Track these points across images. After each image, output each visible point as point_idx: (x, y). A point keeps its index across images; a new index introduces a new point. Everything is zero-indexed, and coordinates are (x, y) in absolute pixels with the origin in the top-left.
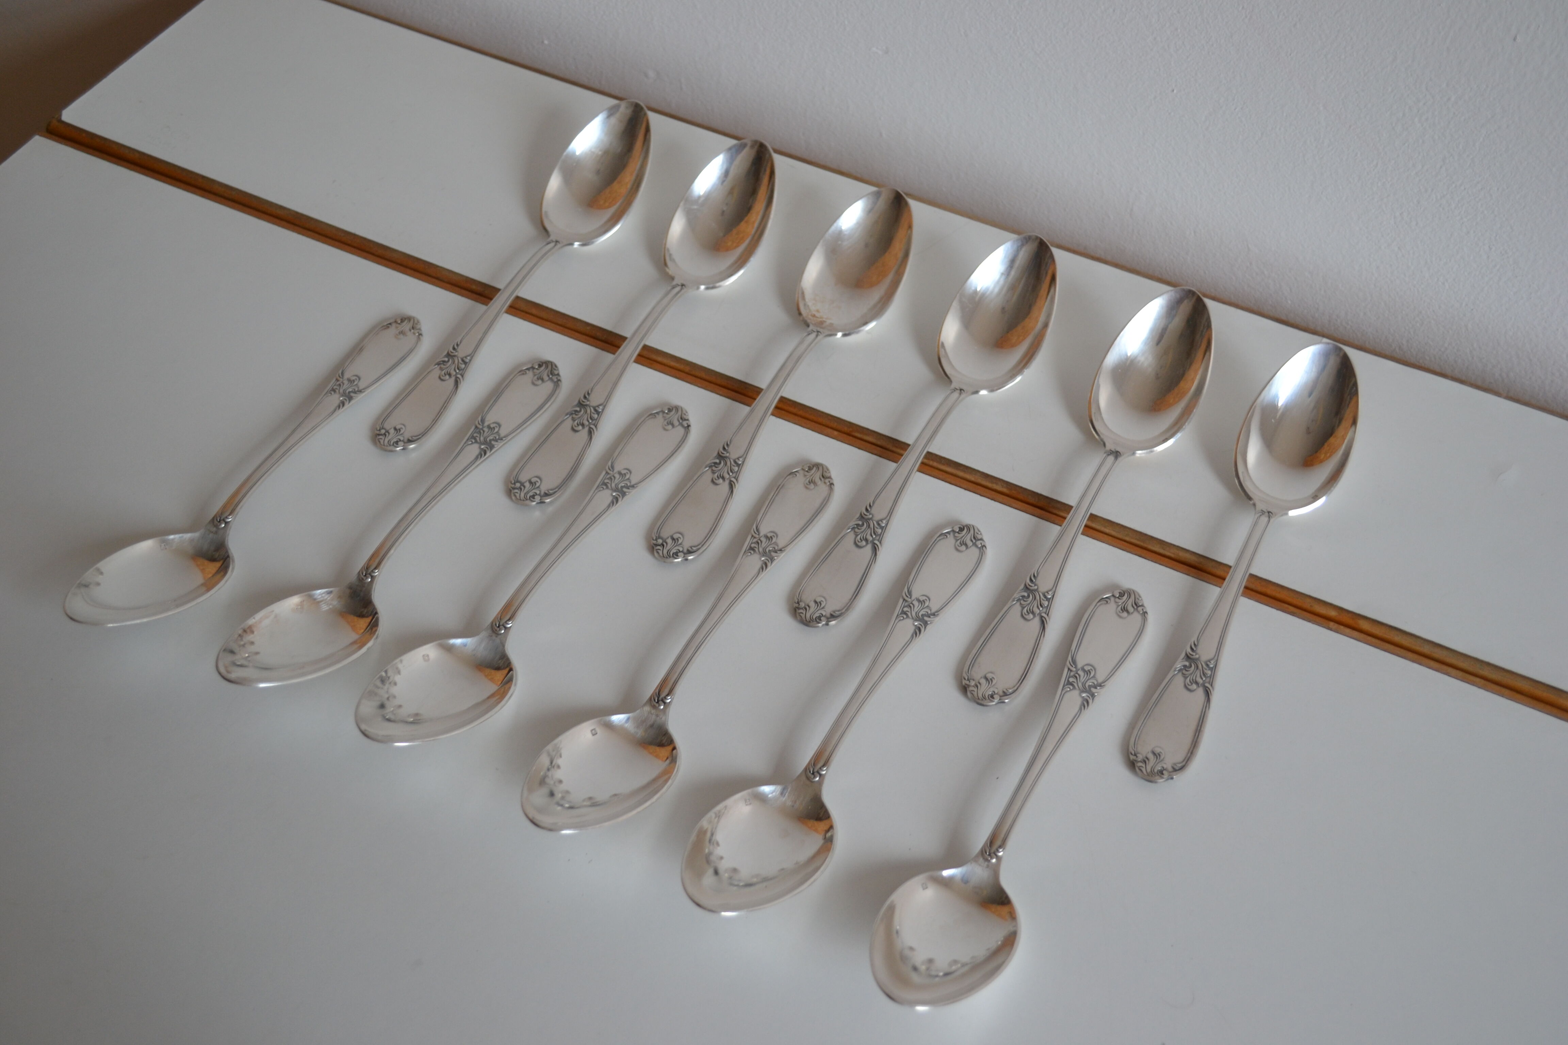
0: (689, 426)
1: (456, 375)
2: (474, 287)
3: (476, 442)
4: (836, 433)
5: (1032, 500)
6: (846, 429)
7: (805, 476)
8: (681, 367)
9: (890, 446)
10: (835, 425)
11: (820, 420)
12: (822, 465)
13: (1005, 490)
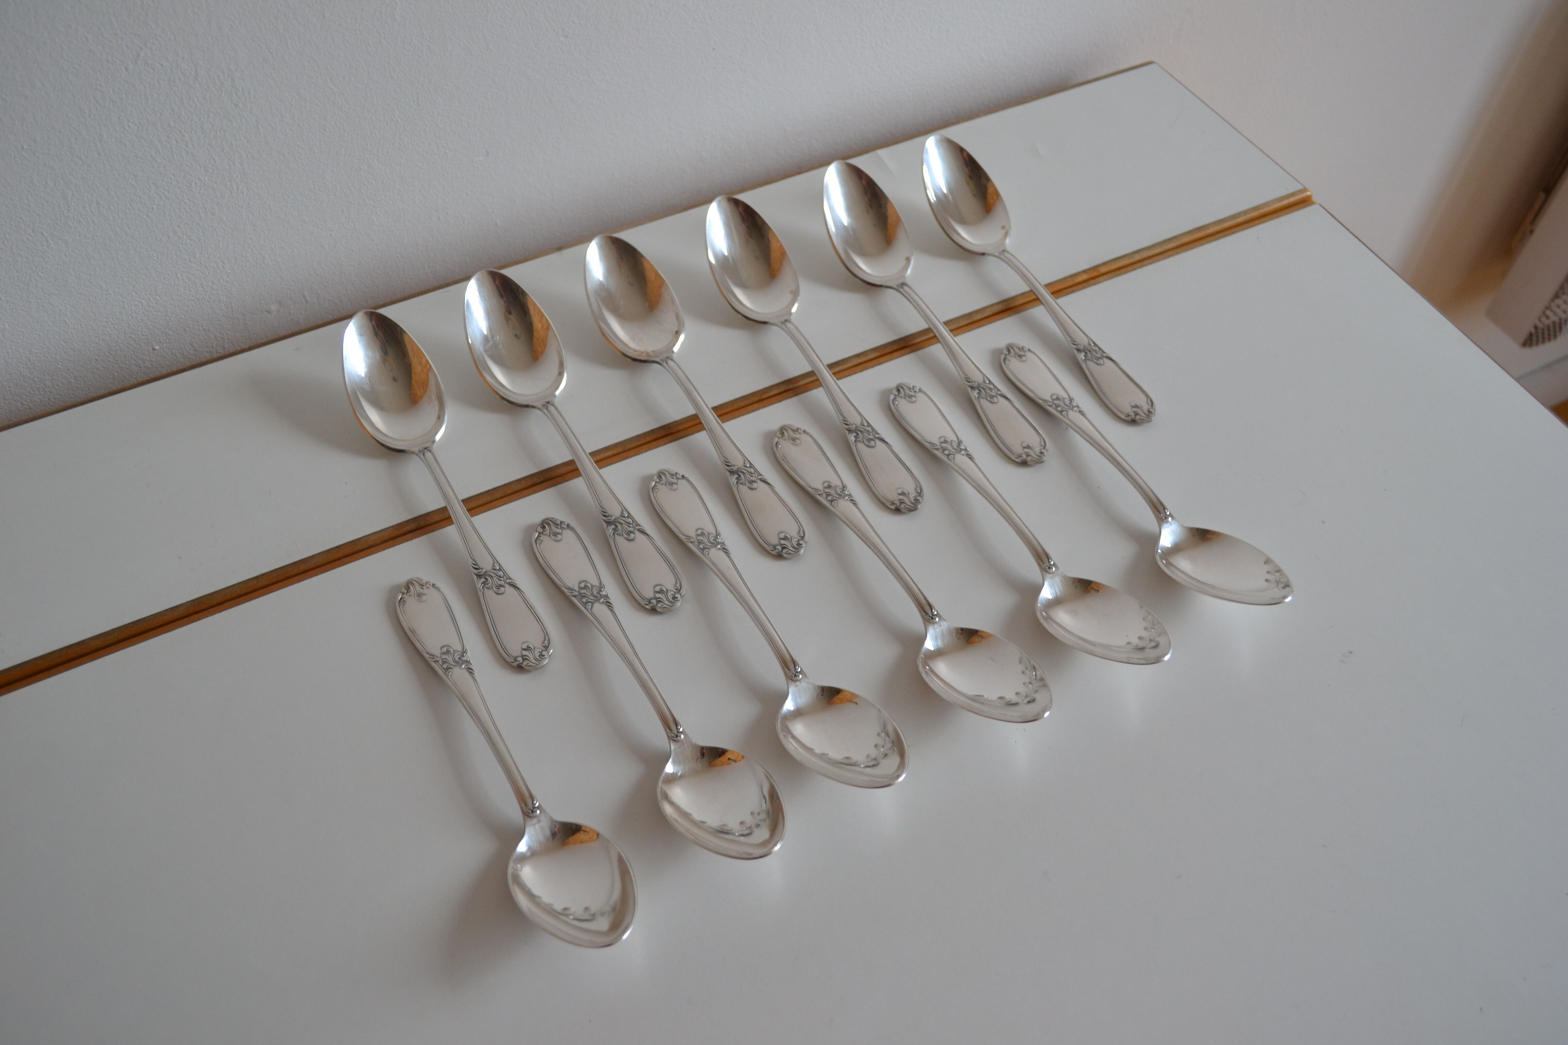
0: (683, 476)
1: (505, 582)
2: (408, 528)
3: (593, 603)
4: (756, 405)
5: (895, 347)
6: (756, 399)
7: (785, 440)
8: (615, 451)
9: (791, 386)
10: (747, 402)
11: (736, 406)
12: (785, 426)
13: (877, 354)
